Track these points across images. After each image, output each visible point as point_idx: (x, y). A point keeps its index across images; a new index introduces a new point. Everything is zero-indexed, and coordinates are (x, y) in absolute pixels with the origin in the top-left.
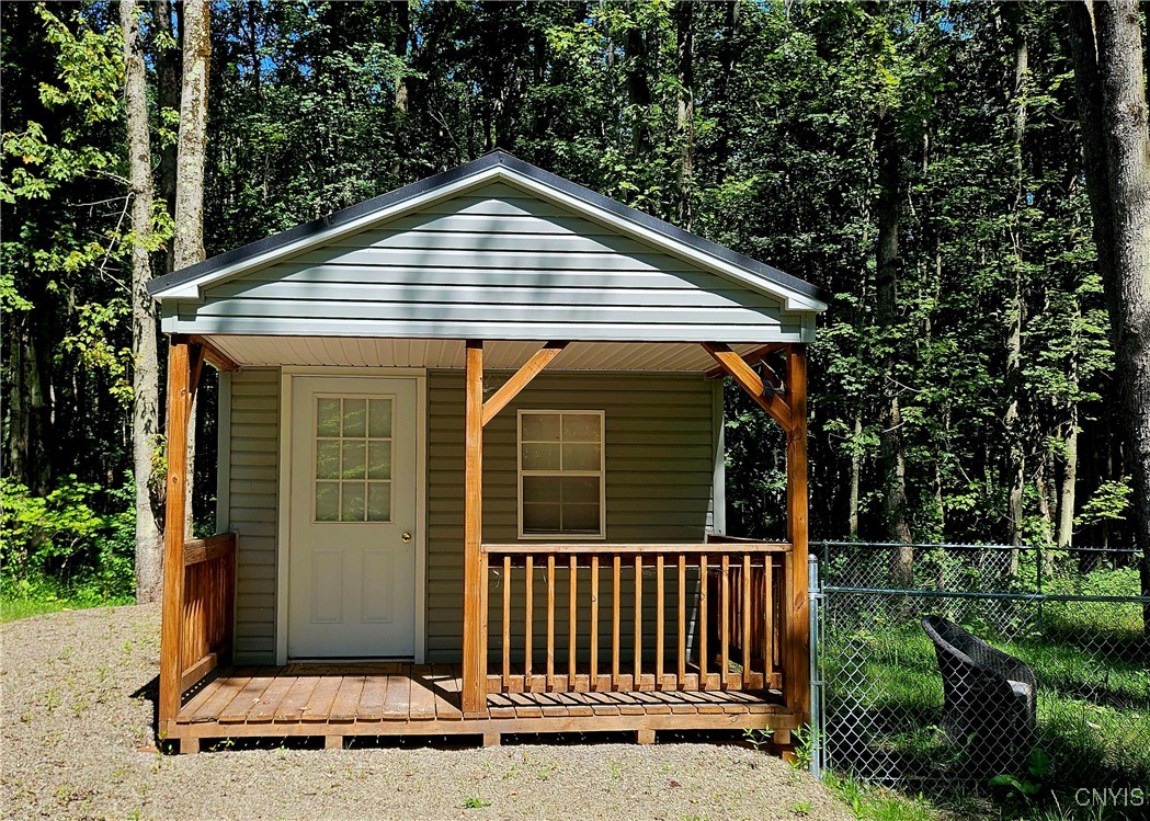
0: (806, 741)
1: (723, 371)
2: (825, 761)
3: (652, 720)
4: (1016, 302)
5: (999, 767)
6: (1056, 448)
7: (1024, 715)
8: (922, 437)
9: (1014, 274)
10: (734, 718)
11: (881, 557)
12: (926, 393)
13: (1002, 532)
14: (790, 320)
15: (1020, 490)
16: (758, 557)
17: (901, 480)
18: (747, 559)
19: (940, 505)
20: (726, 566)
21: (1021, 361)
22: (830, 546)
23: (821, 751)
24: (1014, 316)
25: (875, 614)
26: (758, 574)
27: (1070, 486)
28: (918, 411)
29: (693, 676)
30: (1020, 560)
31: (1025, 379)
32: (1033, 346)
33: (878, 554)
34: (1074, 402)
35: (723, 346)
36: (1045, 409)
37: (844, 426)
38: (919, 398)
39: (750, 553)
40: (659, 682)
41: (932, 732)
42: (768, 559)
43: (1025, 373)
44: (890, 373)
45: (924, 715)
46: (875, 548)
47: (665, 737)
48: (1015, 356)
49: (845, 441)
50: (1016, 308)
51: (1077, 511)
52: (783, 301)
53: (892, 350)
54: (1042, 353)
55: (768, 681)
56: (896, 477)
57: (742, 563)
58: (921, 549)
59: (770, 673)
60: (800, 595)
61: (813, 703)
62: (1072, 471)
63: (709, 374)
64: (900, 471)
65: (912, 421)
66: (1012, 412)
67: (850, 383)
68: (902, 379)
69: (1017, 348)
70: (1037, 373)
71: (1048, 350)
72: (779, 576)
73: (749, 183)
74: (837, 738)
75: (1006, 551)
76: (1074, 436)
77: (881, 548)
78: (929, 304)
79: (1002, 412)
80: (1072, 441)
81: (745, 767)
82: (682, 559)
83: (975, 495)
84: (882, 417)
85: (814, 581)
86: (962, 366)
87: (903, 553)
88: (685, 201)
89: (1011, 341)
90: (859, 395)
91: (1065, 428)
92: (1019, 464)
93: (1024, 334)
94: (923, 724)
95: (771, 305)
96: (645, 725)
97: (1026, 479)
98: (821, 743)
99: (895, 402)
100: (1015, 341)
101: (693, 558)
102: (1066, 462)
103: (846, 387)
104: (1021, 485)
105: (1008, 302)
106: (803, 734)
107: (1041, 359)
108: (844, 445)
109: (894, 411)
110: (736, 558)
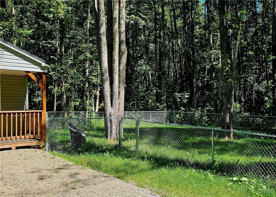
0: (46, 146)
1: (28, 76)
2: (49, 149)
3: (15, 145)
4: (88, 63)
5: (79, 148)
6: (95, 93)
7: (84, 140)
8: (69, 90)
9: (87, 57)
10: (32, 143)
11: (61, 115)
12: (70, 81)
13: (84, 109)
14: (43, 68)
15: (88, 101)
16: (36, 113)
17: (65, 99)
18: (34, 113)
19: (73, 104)
20: (30, 115)
21: (89, 75)
22: (50, 113)
23: (48, 147)
24: (87, 66)
25: (59, 127)
26: (36, 116)
27: (98, 100)
28: (68, 85)
29: (23, 136)
30: (88, 115)
31: (89, 79)
32: (91, 72)
33: (60, 114)
34: (98, 84)
35: (29, 72)
36: (94, 85)
37: (53, 87)
38: (68, 82)
39: (35, 112)
40: (16, 138)
41: (69, 144)
42: (38, 113)
43: (89, 77)
44: (63, 76)
45: (67, 142)
46: (59, 113)
47: (17, 148)
48: (87, 74)
49: (53, 90)
50: (88, 64)
51: (99, 105)
52: (41, 64)
53: (63, 71)
54: (92, 74)
55: (38, 136)
56: (64, 98)
57: (33, 114)
58: (69, 113)
59: (39, 134)
60: (45, 120)
61: (47, 139)
62: (98, 97)
63: (25, 76)
64: (65, 97)
65: (67, 87)
66: (87, 85)
67: (54, 77)
68: (65, 77)
69: (88, 72)
70: (91, 78)
71: (93, 73)
72: (41, 116)
73: (31, 31)
74: (51, 145)
75: (85, 113)
76: (99, 91)
77: (61, 113)
78: (70, 62)
79: (85, 85)
80: (98, 92)
81: (34, 151)
82: (21, 114)
83: (79, 102)
84: (61, 85)
85: (47, 117)
86: (77, 75)
87: (65, 114)
88: (15, 32)
89: (87, 70)
90: (56, 80)
91: (97, 89)
92: (88, 96)
93: (89, 69)
94: (67, 143)
95: (39, 65)
96: (13, 146)
97: (90, 99)
98: (48, 146)
99: (64, 82)
100: (87, 71)
101: (23, 113)
102: (97, 96)
103: (53, 78)
104: (88, 100)
105: (86, 63)
106: (45, 144)
107: (92, 75)
108: (53, 91)
109: (63, 84)
110: (32, 113)
